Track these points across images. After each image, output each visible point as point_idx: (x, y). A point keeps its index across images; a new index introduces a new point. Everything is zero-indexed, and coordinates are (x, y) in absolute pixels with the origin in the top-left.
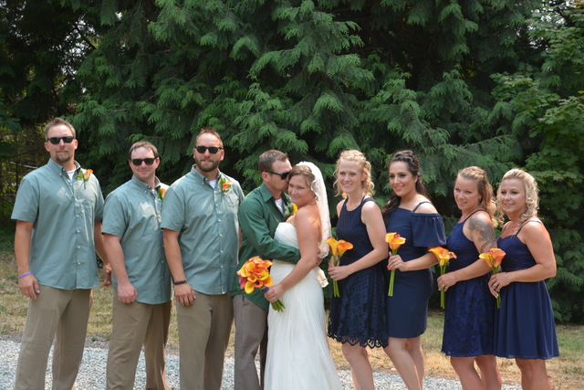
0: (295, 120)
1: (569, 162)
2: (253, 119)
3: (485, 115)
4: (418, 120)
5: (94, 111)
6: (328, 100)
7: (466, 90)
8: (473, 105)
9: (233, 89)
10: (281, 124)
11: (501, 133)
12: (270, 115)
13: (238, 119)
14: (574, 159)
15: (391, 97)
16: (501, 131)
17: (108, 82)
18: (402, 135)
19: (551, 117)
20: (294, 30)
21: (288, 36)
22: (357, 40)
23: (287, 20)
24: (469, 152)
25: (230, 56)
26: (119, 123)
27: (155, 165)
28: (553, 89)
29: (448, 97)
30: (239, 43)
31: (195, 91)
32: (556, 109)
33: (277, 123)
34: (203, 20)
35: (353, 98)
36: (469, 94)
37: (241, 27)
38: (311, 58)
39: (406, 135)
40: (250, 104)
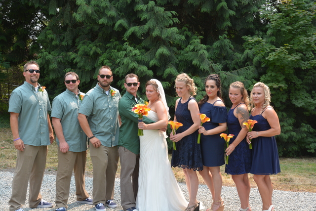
1: (281, 79)
2: (126, 60)
3: (240, 57)
4: (207, 59)
5: (47, 57)
6: (163, 50)
7: (230, 44)
8: (234, 52)
9: (116, 45)
10: (140, 62)
11: (248, 65)
12: (134, 58)
13: (118, 60)
14: (283, 77)
15: (194, 48)
16: (248, 64)
17: (54, 43)
18: (200, 67)
19: (271, 57)
20: (145, 16)
21: (142, 19)
22: (176, 20)
23: (142, 11)
24: (232, 75)
25: (114, 29)
26: (59, 63)
27: (77, 83)
28: (272, 43)
29: (221, 48)
30: (118, 23)
31: (97, 46)
32: (274, 53)
33: (138, 62)
34: (100, 12)
35: (175, 49)
36: (232, 46)
37: (119, 15)
38: (154, 29)
39: (201, 67)
40: (124, 53)
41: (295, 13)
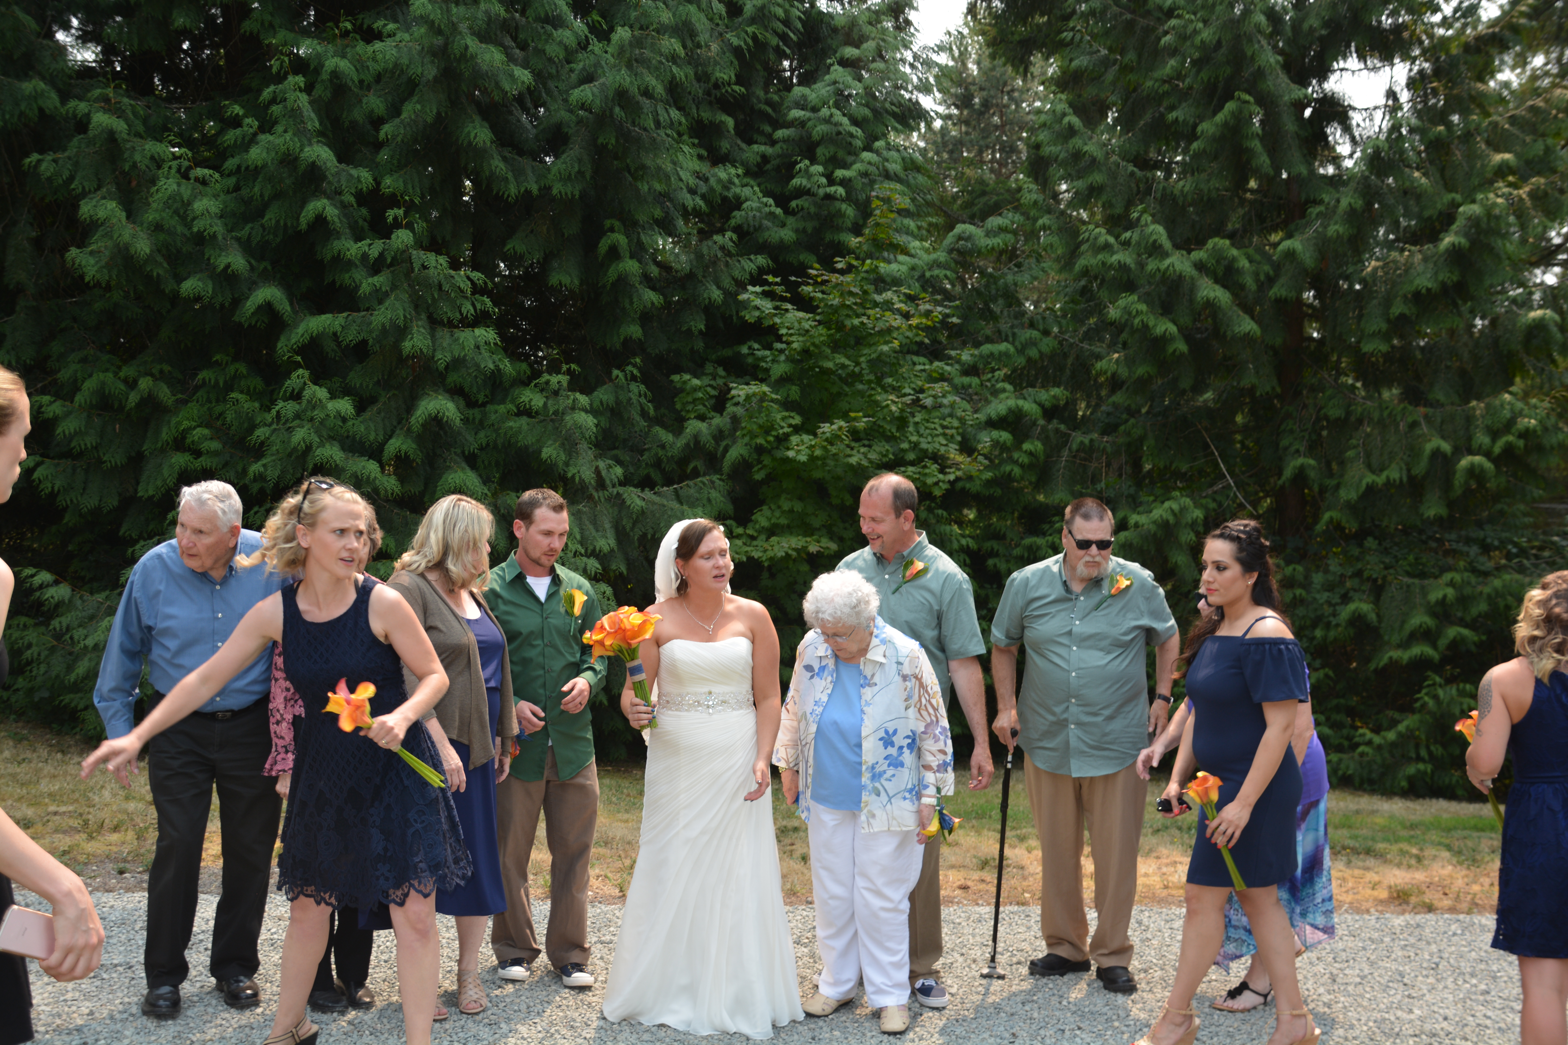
0: (372, 438)
1: (816, 522)
3: (670, 442)
6: (442, 405)
7: (643, 400)
11: (696, 474)
13: (261, 432)
15: (545, 404)
16: (695, 468)
19: (801, 451)
20: (375, 280)
22: (485, 304)
25: (238, 318)
28: (787, 405)
29: (618, 412)
30: (259, 297)
32: (808, 438)
36: (649, 407)
38: (407, 330)
41: (858, 316)
